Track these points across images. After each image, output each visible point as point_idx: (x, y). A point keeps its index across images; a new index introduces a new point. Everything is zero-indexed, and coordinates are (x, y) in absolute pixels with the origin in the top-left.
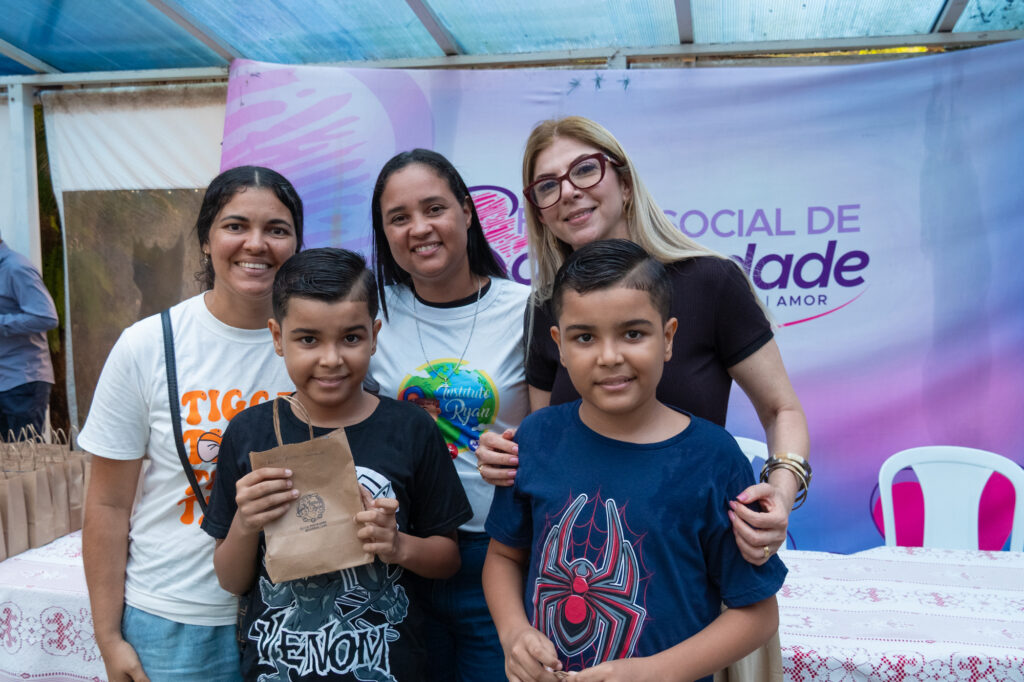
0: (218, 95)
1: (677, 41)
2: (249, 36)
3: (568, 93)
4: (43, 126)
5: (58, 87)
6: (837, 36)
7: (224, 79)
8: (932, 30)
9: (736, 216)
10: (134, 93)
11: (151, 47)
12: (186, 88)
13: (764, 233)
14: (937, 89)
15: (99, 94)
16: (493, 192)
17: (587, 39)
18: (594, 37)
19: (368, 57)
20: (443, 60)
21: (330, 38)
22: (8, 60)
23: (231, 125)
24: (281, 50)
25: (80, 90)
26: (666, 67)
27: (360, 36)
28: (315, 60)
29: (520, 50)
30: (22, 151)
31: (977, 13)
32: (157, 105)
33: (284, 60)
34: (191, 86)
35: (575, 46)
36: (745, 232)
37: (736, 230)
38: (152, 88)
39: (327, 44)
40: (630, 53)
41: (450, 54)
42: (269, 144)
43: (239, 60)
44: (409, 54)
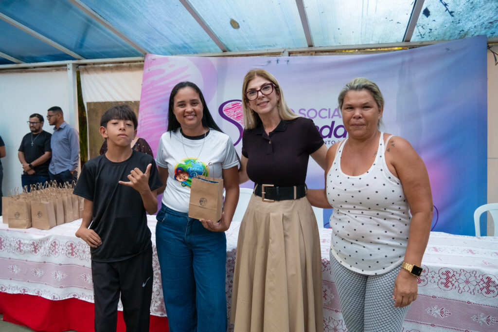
0: (141, 67)
1: (307, 46)
2: (151, 45)
3: (267, 65)
4: (80, 79)
5: (85, 64)
6: (367, 43)
7: (144, 61)
8: (403, 41)
9: (328, 111)
10: (112, 66)
11: (117, 50)
12: (130, 65)
13: (338, 117)
14: (403, 63)
15: (99, 67)
16: (239, 102)
17: (274, 45)
18: (276, 44)
19: (195, 53)
20: (221, 53)
21: (181, 46)
22: (67, 55)
23: (145, 78)
24: (163, 50)
25: (93, 66)
26: (303, 56)
27: (191, 45)
28: (176, 54)
29: (250, 50)
30: (72, 88)
31: (419, 34)
32: (120, 71)
33: (165, 54)
34: (131, 64)
35: (270, 48)
36: (331, 116)
37: (328, 116)
38: (118, 64)
39: (180, 48)
40: (290, 50)
41: (224, 51)
42: (159, 84)
43: (148, 54)
44: (210, 52)
